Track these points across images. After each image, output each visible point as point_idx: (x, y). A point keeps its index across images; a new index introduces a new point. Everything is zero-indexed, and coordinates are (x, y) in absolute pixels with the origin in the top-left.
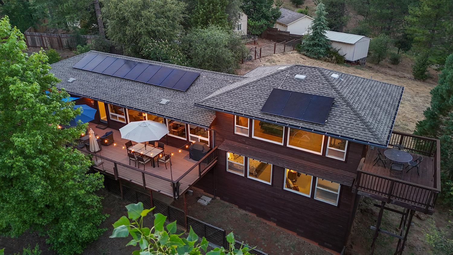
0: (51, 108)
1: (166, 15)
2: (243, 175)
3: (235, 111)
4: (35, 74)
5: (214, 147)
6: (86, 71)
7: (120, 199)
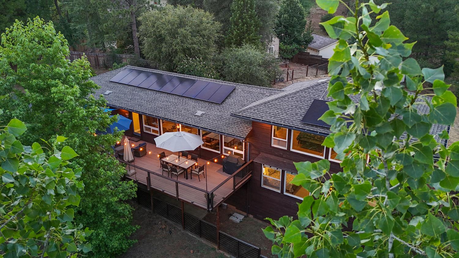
0: (90, 113)
1: (201, 33)
2: (279, 191)
3: (274, 121)
4: (77, 78)
5: (249, 161)
6: (123, 84)
7: (150, 212)
